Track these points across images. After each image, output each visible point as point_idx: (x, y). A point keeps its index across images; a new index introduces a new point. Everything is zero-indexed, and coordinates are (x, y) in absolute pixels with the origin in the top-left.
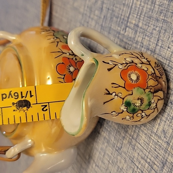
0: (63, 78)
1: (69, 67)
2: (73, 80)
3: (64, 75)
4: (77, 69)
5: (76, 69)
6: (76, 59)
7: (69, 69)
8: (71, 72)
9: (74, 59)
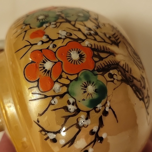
0: (37, 86)
1: (42, 64)
2: (55, 82)
3: (38, 81)
4: (59, 61)
5: (55, 63)
6: (55, 46)
7: (44, 68)
8: (49, 71)
9: (51, 47)
